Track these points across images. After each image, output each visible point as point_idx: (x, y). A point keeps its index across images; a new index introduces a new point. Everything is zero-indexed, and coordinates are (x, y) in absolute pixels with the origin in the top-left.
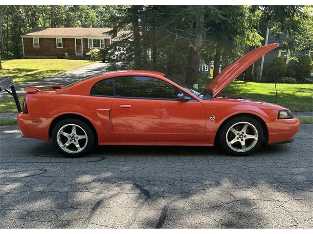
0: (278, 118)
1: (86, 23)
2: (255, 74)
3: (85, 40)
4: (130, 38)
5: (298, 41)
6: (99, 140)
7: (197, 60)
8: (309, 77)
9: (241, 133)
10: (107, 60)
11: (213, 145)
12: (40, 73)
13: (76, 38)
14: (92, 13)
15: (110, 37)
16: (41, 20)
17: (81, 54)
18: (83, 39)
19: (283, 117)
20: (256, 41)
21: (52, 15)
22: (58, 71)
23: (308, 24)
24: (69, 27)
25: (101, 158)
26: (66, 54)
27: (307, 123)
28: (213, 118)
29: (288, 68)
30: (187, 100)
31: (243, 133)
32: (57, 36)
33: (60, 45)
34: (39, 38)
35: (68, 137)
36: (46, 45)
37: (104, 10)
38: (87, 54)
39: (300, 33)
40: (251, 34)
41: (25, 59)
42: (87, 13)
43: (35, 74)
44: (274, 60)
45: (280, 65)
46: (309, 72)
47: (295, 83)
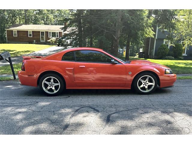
0: (165, 74)
1: (47, 22)
2: (150, 54)
3: (47, 33)
4: (76, 31)
5: (174, 35)
6: (66, 86)
7: (117, 45)
8: (181, 56)
9: (145, 82)
10: (60, 45)
11: (130, 89)
12: (18, 52)
13: (41, 31)
14: (51, 16)
15: (62, 31)
16: (18, 20)
17: (44, 41)
18: (45, 32)
19: (167, 73)
20: (150, 34)
21: (25, 17)
22: (30, 51)
23: (180, 25)
24: (36, 24)
25: (67, 97)
26: (35, 41)
27: (181, 79)
28: (130, 73)
29: (169, 51)
30: (116, 63)
31: (146, 82)
32: (28, 30)
33: (30, 35)
34: (17, 31)
35: (48, 84)
36: (22, 35)
37: (58, 14)
38: (48, 41)
39: (176, 30)
40: (148, 30)
41: (8, 43)
42: (48, 16)
43: (15, 53)
44: (161, 46)
45: (164, 49)
46: (181, 53)
47: (174, 60)
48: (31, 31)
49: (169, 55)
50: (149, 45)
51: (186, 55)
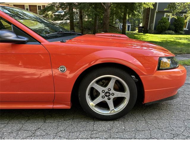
2: (150, 29)
3: (44, 6)
8: (182, 31)
9: (106, 90)
11: (69, 107)
13: (38, 5)
18: (42, 5)
29: (170, 25)
31: (109, 89)
32: (25, 3)
34: (13, 5)
44: (161, 20)
45: (165, 23)
46: (182, 27)
47: (174, 34)
48: (28, 5)
49: (169, 29)
50: (149, 19)
51: (188, 30)
